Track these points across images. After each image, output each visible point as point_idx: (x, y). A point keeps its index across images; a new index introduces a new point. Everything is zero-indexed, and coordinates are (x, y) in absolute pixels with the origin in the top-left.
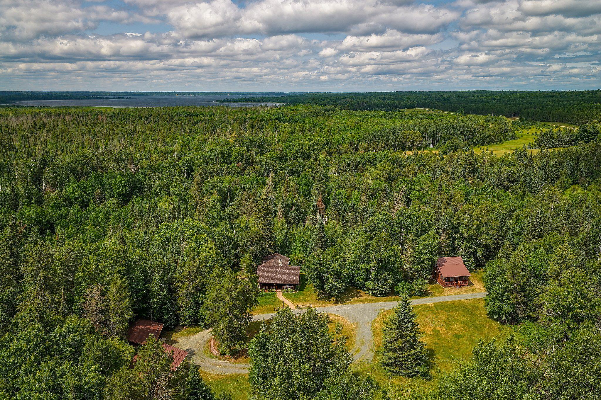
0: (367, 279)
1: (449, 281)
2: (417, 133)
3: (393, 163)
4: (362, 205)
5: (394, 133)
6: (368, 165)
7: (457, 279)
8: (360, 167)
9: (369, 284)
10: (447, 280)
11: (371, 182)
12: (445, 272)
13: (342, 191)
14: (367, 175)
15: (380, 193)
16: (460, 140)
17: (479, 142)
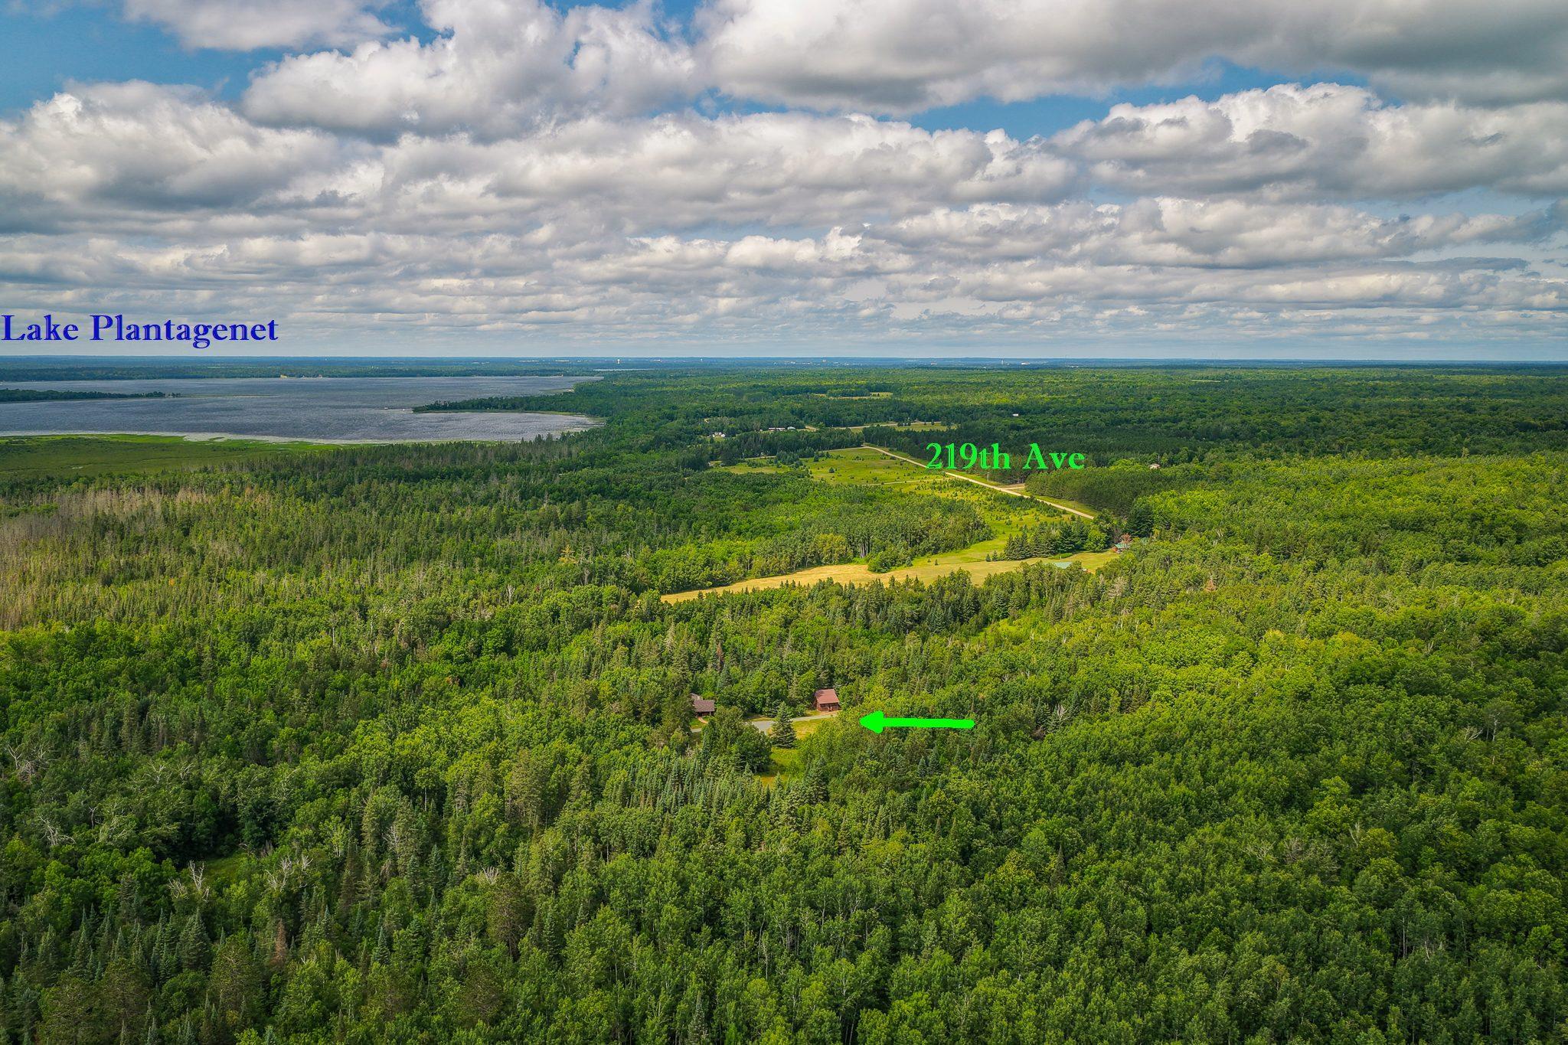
0: (764, 705)
1: (824, 707)
2: (840, 538)
3: (791, 604)
4: (758, 651)
5: (803, 540)
6: (764, 607)
7: (830, 705)
8: (756, 609)
9: (765, 709)
10: (823, 706)
11: (766, 627)
12: (821, 700)
13: (738, 637)
14: (763, 619)
15: (775, 639)
16: (900, 549)
17: (929, 549)
